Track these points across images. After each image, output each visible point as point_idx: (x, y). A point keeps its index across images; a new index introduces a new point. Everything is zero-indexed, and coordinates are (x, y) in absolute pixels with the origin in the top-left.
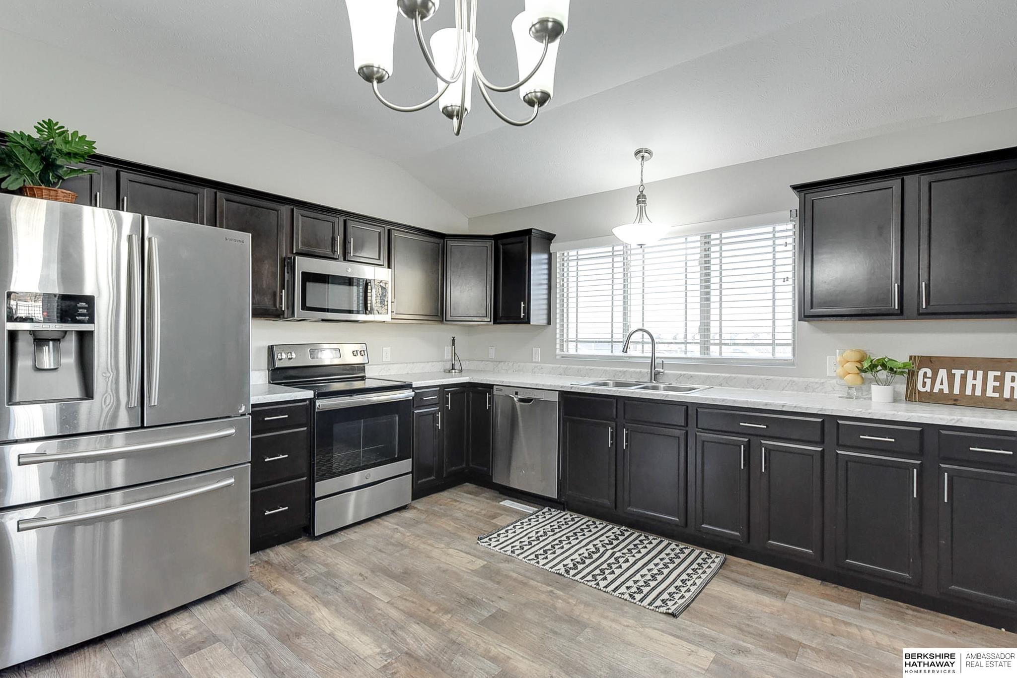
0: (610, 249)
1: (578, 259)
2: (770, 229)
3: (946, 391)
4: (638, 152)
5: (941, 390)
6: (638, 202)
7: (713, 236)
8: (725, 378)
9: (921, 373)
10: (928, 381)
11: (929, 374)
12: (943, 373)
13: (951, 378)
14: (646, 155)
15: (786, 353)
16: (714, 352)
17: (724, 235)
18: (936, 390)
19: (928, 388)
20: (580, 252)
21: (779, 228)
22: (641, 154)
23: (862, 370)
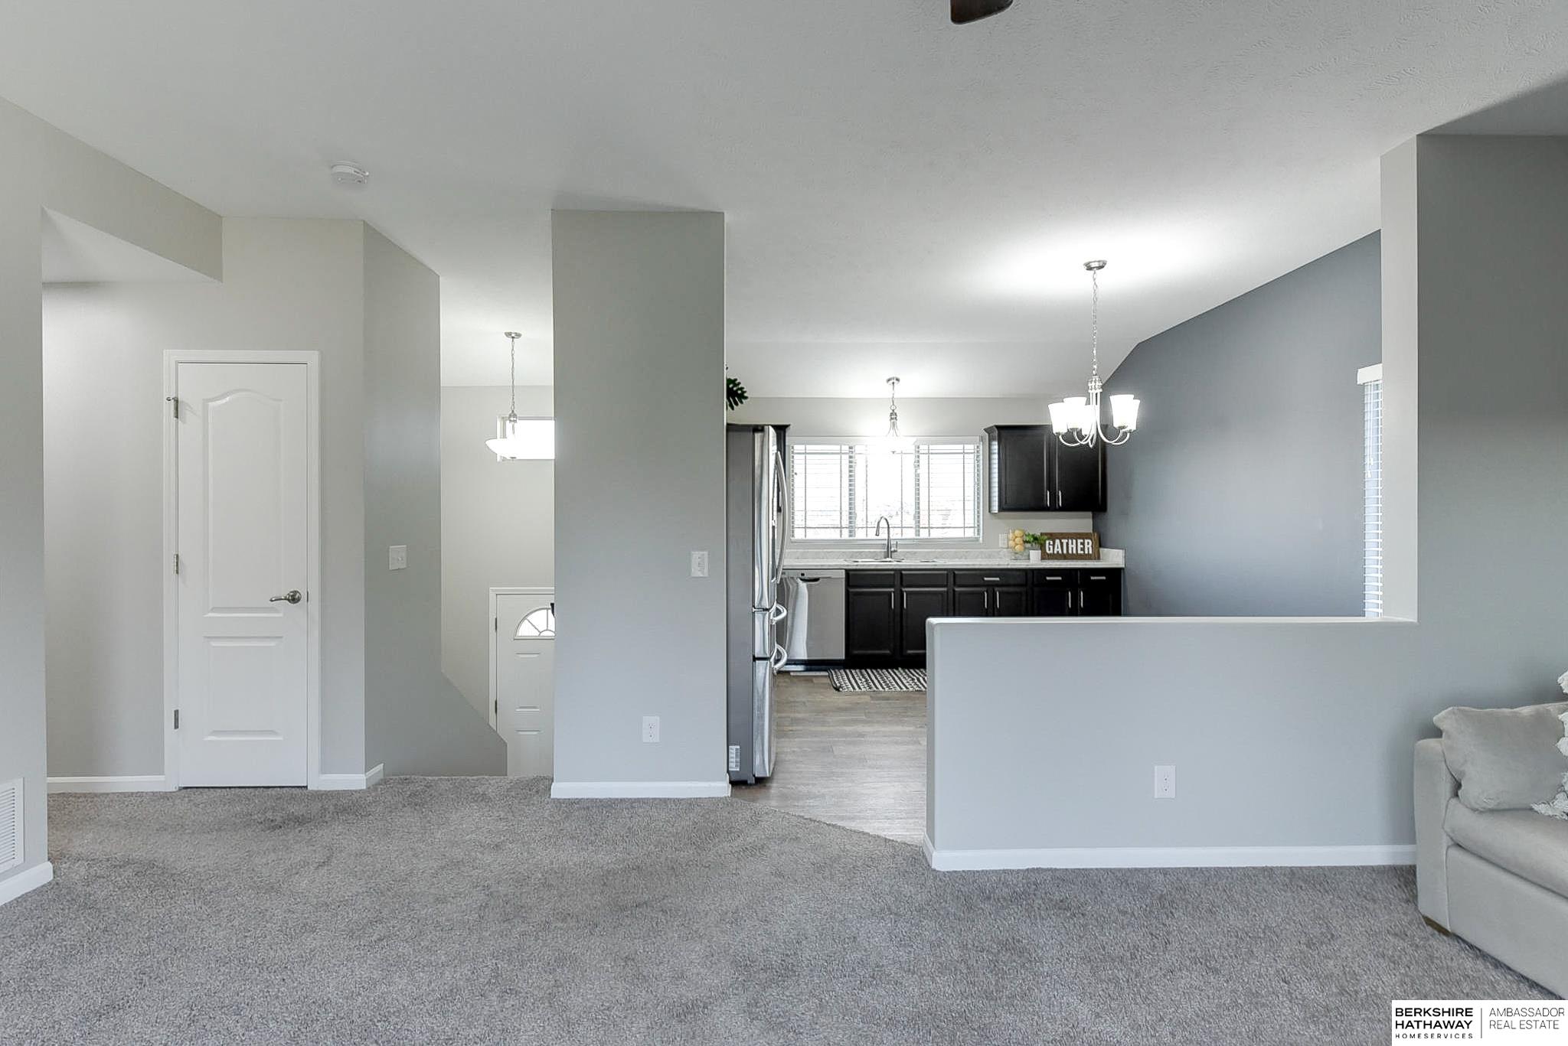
0: (838, 447)
1: (806, 453)
2: (961, 447)
3: (1060, 552)
4: (889, 380)
5: (1058, 552)
6: (892, 419)
7: (921, 447)
8: (940, 552)
9: (1047, 542)
10: (1051, 547)
11: (1051, 543)
12: (1057, 541)
13: (1062, 544)
14: (895, 381)
15: (970, 533)
16: (924, 534)
17: (931, 447)
18: (1055, 552)
19: (1051, 551)
20: (808, 447)
21: (967, 447)
22: (891, 382)
23: (1026, 542)
